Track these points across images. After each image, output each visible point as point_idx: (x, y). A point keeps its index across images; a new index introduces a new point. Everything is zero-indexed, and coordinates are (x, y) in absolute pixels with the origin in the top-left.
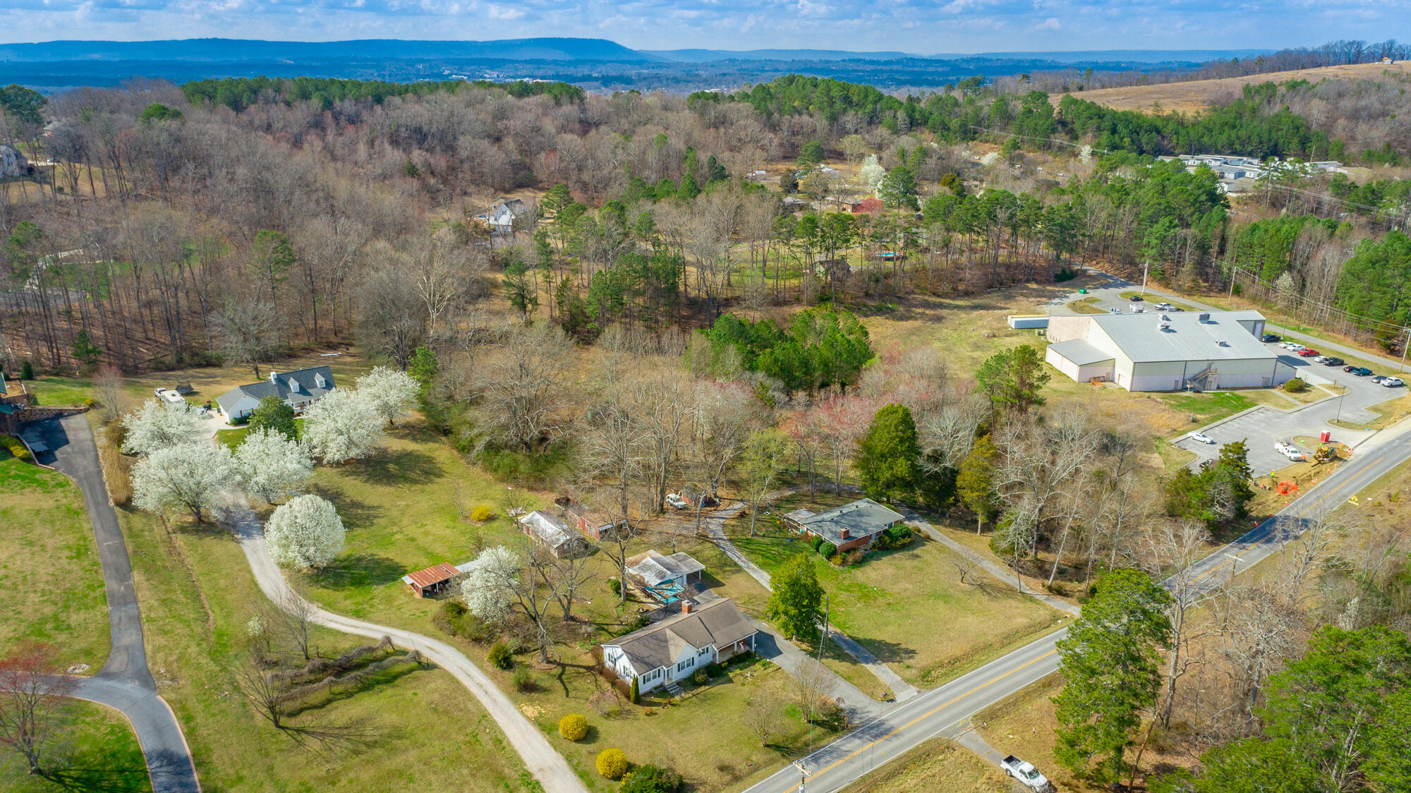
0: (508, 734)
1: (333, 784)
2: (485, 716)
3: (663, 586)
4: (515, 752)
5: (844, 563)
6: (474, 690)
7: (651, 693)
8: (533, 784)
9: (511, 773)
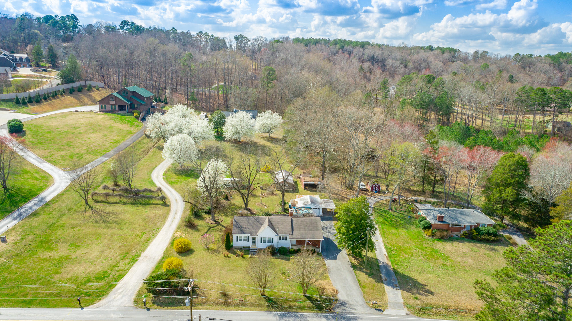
0: (156, 238)
1: (73, 228)
2: (158, 229)
3: (303, 209)
4: (148, 245)
5: (433, 236)
6: (170, 219)
7: (240, 249)
8: (134, 260)
9: (134, 253)
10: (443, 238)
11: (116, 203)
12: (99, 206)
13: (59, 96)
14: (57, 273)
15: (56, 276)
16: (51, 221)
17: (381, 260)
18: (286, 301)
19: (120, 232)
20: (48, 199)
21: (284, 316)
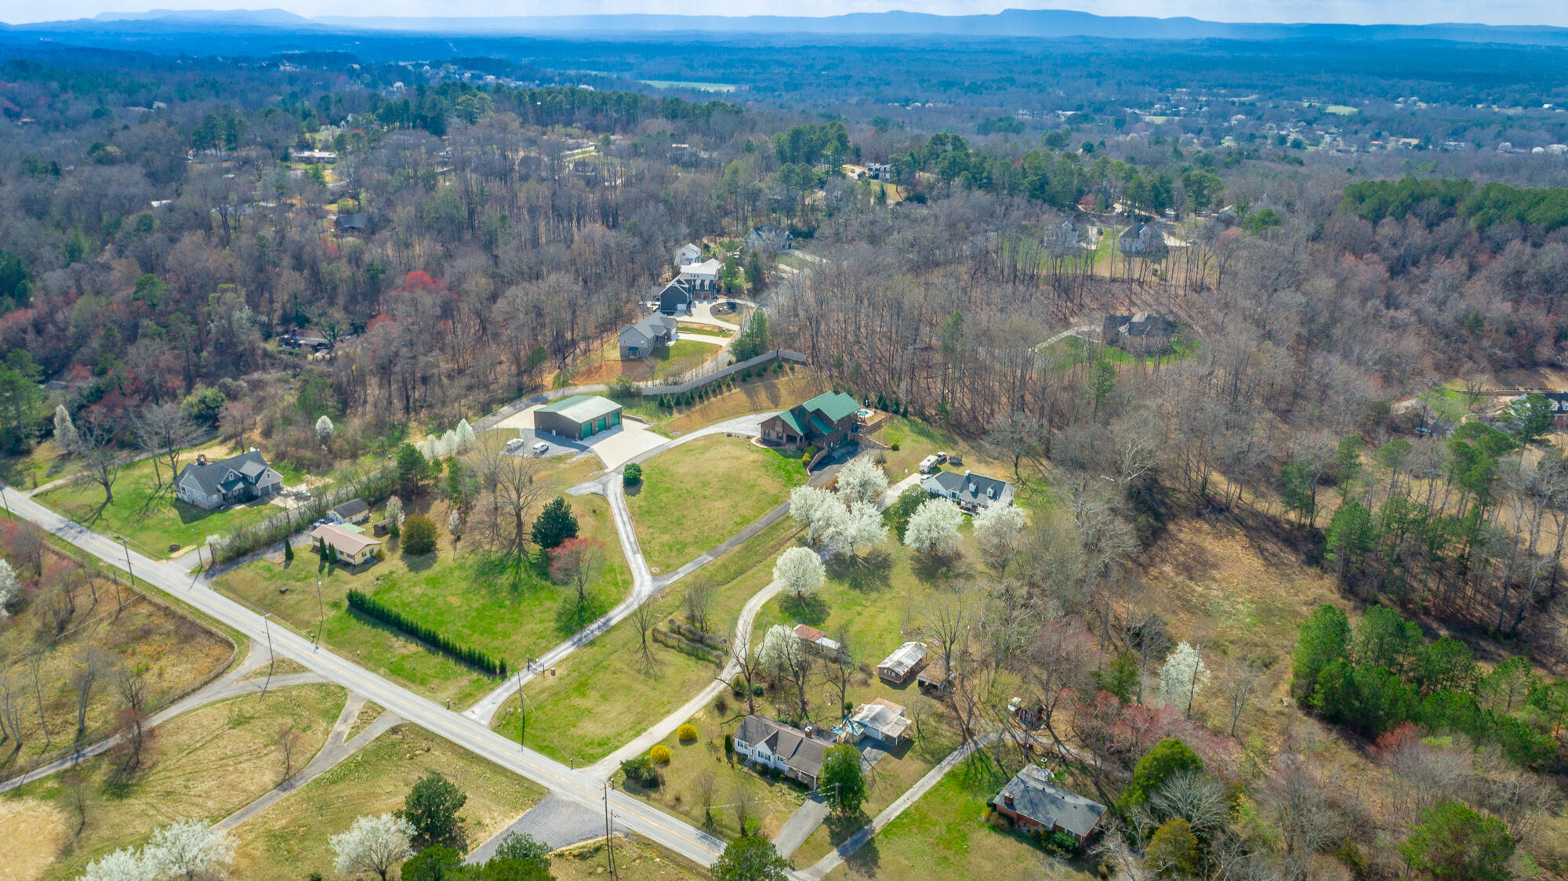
0: (676, 712)
1: (614, 673)
2: (686, 700)
4: (662, 719)
5: (988, 819)
7: (739, 754)
8: (638, 734)
9: (643, 725)
10: (997, 828)
11: (673, 647)
12: (653, 647)
13: (724, 388)
14: (574, 726)
15: (572, 729)
16: (600, 657)
17: (874, 824)
18: (722, 826)
19: (651, 694)
20: (613, 623)
21: (704, 837)
